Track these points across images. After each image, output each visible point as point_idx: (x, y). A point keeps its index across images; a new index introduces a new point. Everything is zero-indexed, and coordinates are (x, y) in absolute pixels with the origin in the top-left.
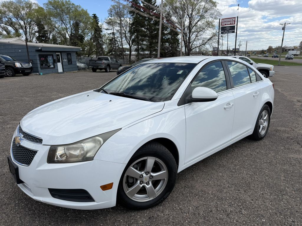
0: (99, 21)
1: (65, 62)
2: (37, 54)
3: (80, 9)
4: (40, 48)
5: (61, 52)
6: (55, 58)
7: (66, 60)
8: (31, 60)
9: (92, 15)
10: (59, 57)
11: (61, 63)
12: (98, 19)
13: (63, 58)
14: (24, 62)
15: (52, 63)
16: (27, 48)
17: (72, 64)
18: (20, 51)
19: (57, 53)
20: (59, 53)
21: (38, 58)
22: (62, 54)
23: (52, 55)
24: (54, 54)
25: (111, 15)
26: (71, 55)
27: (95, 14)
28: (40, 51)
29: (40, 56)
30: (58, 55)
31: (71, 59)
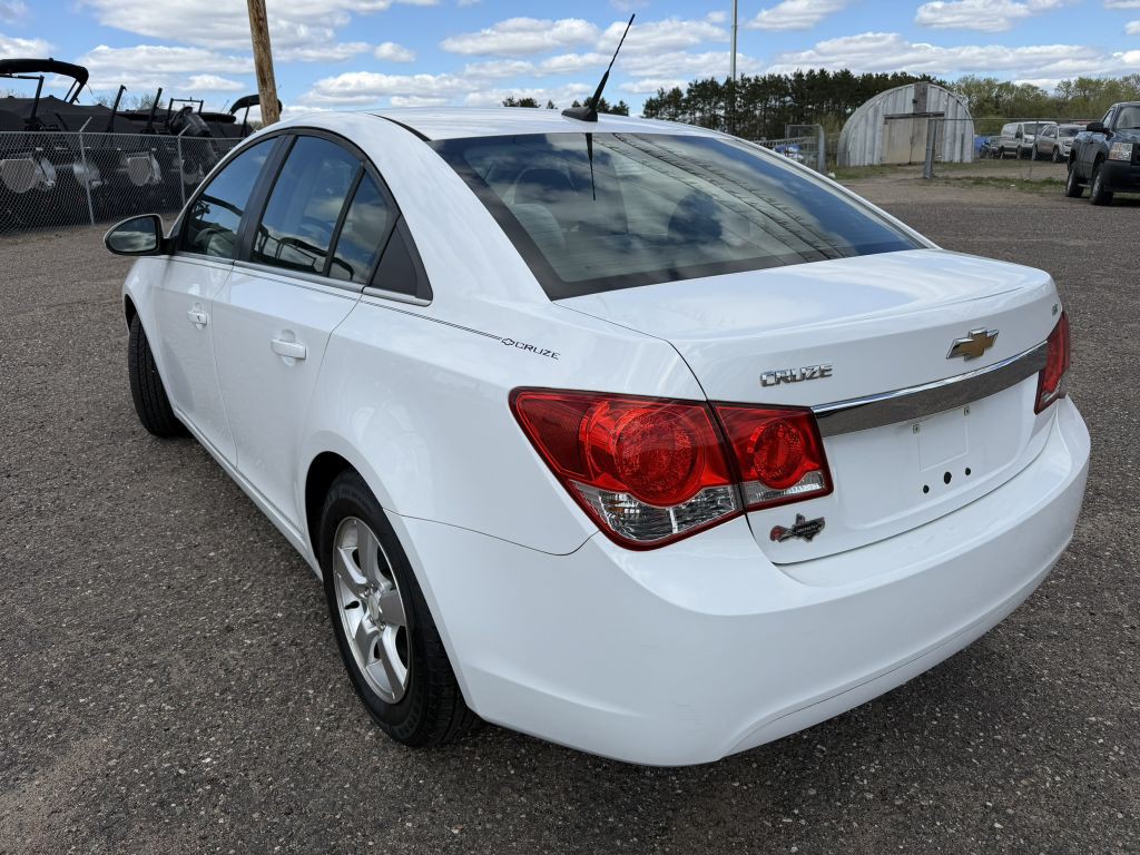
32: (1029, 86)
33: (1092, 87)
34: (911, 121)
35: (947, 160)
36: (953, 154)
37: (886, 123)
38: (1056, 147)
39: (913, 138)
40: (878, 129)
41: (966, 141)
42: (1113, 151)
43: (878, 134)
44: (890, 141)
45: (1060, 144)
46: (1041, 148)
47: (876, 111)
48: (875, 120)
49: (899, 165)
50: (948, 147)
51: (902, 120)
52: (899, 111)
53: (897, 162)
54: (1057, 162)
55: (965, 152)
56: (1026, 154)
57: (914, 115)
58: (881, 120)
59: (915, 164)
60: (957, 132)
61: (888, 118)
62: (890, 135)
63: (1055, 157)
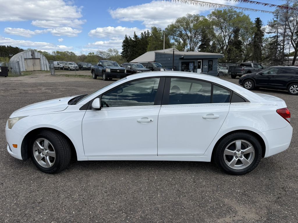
0: (262, 25)
1: (205, 68)
2: (181, 61)
3: (242, 15)
4: (182, 57)
5: (202, 59)
6: (196, 65)
7: (206, 67)
8: (175, 67)
9: (256, 19)
10: (200, 64)
11: (201, 69)
12: (262, 23)
13: (203, 65)
14: (169, 68)
15: (192, 69)
16: (174, 56)
17: (212, 70)
18: (169, 59)
19: (199, 61)
20: (201, 61)
21: (180, 65)
22: (204, 61)
23: (194, 62)
24: (196, 61)
25: (278, 16)
26: (212, 62)
27: (259, 18)
28: (182, 59)
29: (183, 63)
30: (200, 62)
31: (212, 66)
32: (45, 52)
33: (60, 53)
34: (32, 60)
35: (43, 70)
36: (45, 68)
37: (25, 60)
38: (69, 67)
39: (33, 64)
40: (23, 62)
41: (47, 66)
42: (107, 70)
43: (23, 63)
44: (27, 65)
45: (70, 67)
46: (65, 67)
47: (21, 57)
48: (22, 59)
49: (31, 71)
50: (43, 67)
51: (29, 60)
52: (28, 57)
53: (30, 70)
54: (70, 70)
55: (47, 68)
56: (62, 69)
57: (32, 59)
58: (23, 60)
59: (35, 71)
60: (45, 63)
61: (25, 59)
62: (27, 64)
63: (69, 69)
